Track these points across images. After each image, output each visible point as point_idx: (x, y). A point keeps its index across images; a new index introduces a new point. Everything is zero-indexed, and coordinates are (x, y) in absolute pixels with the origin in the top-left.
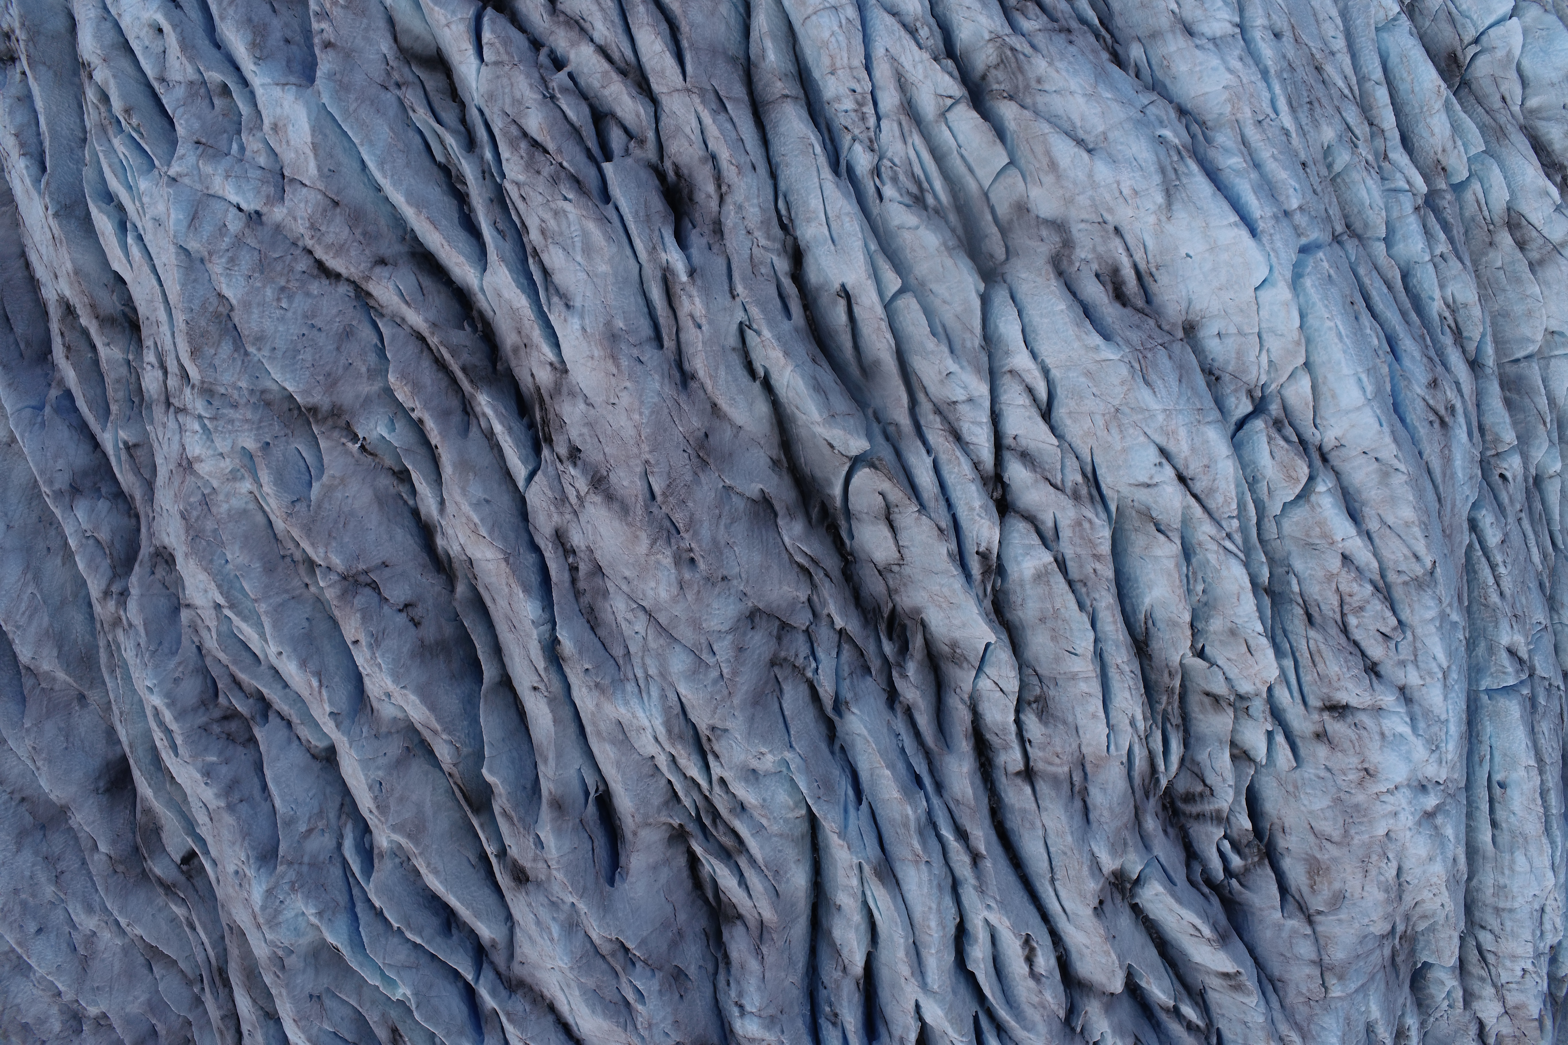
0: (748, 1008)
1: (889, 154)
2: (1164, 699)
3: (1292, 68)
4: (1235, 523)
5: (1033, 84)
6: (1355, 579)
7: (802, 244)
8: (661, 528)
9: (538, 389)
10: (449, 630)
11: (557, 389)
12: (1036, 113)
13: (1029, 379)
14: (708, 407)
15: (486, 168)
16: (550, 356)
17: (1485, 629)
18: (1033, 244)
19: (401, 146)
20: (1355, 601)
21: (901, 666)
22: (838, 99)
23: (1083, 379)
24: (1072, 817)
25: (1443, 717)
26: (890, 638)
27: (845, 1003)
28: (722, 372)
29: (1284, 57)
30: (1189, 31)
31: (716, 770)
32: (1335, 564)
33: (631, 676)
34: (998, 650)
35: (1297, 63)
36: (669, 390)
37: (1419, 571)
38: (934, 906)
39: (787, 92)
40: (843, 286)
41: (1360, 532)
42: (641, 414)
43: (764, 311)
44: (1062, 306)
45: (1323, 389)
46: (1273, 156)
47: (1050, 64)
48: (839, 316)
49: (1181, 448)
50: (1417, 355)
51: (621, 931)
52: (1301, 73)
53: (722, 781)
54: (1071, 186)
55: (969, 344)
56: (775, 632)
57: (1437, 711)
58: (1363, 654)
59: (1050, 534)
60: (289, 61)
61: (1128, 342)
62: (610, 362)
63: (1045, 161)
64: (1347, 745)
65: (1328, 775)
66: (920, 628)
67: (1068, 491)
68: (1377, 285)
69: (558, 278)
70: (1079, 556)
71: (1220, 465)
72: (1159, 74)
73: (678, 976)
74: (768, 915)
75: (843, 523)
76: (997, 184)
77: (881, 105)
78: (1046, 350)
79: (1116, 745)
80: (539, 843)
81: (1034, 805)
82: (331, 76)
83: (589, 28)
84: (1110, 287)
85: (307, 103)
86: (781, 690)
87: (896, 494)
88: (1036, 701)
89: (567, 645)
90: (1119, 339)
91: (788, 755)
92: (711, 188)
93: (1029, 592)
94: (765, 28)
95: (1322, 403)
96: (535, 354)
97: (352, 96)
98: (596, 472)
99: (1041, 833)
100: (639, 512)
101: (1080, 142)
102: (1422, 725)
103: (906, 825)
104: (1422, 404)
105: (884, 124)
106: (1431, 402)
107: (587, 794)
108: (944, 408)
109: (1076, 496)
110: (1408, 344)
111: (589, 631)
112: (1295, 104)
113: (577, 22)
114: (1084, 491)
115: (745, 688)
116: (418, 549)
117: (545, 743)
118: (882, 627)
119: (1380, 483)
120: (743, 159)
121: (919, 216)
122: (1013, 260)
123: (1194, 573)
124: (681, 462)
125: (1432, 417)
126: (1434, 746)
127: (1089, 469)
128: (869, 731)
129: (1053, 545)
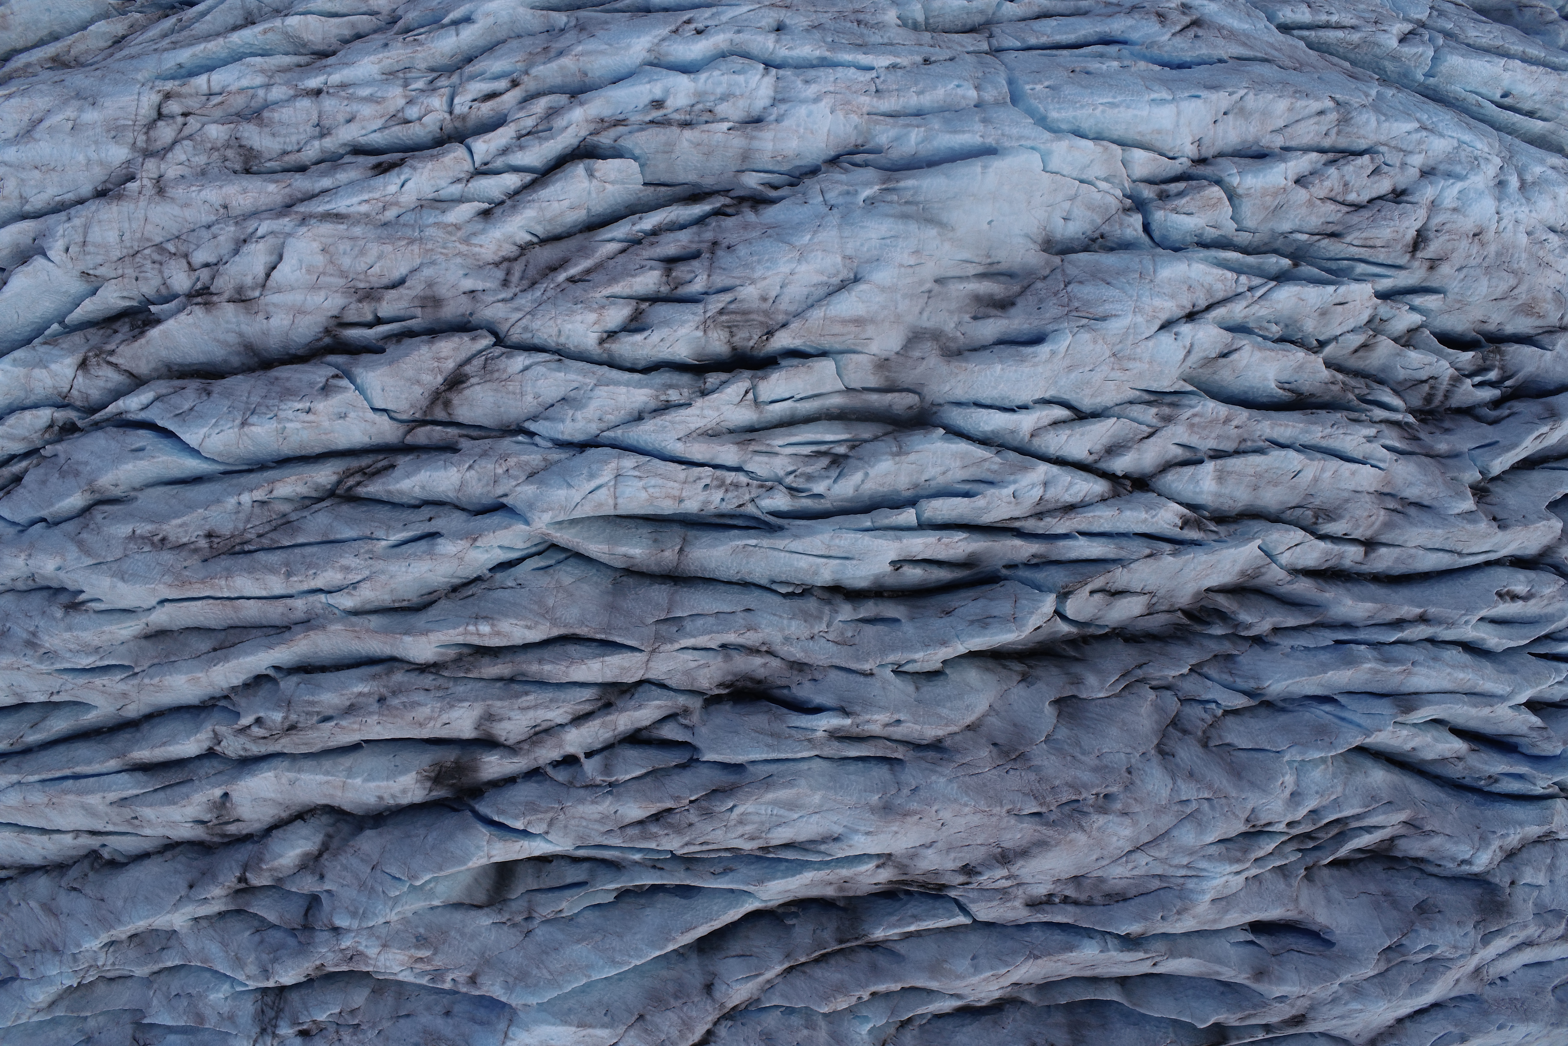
0: (1467, 857)
1: (781, 473)
2: (1351, 396)
3: (818, 27)
4: (1243, 279)
5: (765, 306)
6: (1322, 181)
7: (831, 584)
8: (1070, 816)
9: (891, 882)
10: (1059, 1018)
11: (902, 867)
12: (797, 315)
13: (1046, 421)
14: (970, 734)
15: (650, 863)
16: (871, 865)
17: (1375, 56)
18: (921, 368)
19: (598, 937)
20: (1338, 188)
21: (1238, 625)
22: (707, 502)
23: (1073, 376)
24: (1422, 522)
25: (1456, 144)
26: (1208, 624)
27: (1486, 768)
28: (944, 712)
29: (807, 30)
30: (756, 121)
31: (1281, 827)
32: (1302, 194)
33: (1181, 881)
34: (1267, 539)
35: (815, 19)
36: (948, 770)
37: (1333, 116)
38: (1449, 670)
39: (677, 548)
40: (892, 563)
41: (1284, 160)
42: (966, 805)
43: (893, 649)
44: (999, 367)
45: (1147, 139)
46: (919, 93)
47: (753, 282)
48: (914, 575)
49: (1169, 307)
50: (1130, 22)
51: (1374, 949)
52: (824, 18)
53: (1289, 825)
54: (886, 312)
55: (995, 467)
56: (1179, 734)
57: (1450, 149)
58: (1380, 198)
59: (1188, 455)
60: (473, 1020)
61: (1055, 320)
62: (909, 819)
63: (852, 328)
64: (1450, 246)
65: (1465, 271)
66: (1211, 595)
67: (1160, 424)
68: (1049, 31)
69: (802, 838)
70: (1218, 436)
71: (1193, 275)
72: (785, 168)
73: (1423, 909)
74: (1403, 816)
75: (1092, 631)
76: (846, 378)
77: (729, 463)
78: (1025, 396)
79: (1380, 460)
80: (1282, 999)
81: (1398, 550)
82: (508, 987)
83: (549, 724)
84: (993, 312)
85: (536, 1022)
86: (1229, 745)
87: (1098, 582)
88: (1317, 517)
89: (1135, 928)
90: (1050, 327)
91: (1287, 758)
92: (757, 661)
93: (1227, 491)
94: (605, 548)
95: (1158, 145)
96: (861, 878)
97: (535, 972)
98: (995, 858)
99: (1421, 552)
100: (1051, 833)
101: (843, 286)
102: (1458, 169)
103: (1376, 672)
104: (1178, 39)
105: (748, 467)
106: (1178, 28)
107: (1252, 943)
108: (1039, 509)
109: (1168, 420)
110: (1117, 26)
111: (1126, 904)
112: (859, 42)
113: (536, 734)
114: (1166, 410)
115: (1225, 782)
116: (976, 1024)
117: (1203, 969)
118: (1198, 628)
119: (1246, 119)
120: (740, 619)
121: (857, 469)
122: (925, 390)
123: (1261, 328)
124: (1016, 779)
125: (1191, 33)
126: (1475, 163)
127: (1147, 397)
128: (1289, 678)
129: (1200, 455)
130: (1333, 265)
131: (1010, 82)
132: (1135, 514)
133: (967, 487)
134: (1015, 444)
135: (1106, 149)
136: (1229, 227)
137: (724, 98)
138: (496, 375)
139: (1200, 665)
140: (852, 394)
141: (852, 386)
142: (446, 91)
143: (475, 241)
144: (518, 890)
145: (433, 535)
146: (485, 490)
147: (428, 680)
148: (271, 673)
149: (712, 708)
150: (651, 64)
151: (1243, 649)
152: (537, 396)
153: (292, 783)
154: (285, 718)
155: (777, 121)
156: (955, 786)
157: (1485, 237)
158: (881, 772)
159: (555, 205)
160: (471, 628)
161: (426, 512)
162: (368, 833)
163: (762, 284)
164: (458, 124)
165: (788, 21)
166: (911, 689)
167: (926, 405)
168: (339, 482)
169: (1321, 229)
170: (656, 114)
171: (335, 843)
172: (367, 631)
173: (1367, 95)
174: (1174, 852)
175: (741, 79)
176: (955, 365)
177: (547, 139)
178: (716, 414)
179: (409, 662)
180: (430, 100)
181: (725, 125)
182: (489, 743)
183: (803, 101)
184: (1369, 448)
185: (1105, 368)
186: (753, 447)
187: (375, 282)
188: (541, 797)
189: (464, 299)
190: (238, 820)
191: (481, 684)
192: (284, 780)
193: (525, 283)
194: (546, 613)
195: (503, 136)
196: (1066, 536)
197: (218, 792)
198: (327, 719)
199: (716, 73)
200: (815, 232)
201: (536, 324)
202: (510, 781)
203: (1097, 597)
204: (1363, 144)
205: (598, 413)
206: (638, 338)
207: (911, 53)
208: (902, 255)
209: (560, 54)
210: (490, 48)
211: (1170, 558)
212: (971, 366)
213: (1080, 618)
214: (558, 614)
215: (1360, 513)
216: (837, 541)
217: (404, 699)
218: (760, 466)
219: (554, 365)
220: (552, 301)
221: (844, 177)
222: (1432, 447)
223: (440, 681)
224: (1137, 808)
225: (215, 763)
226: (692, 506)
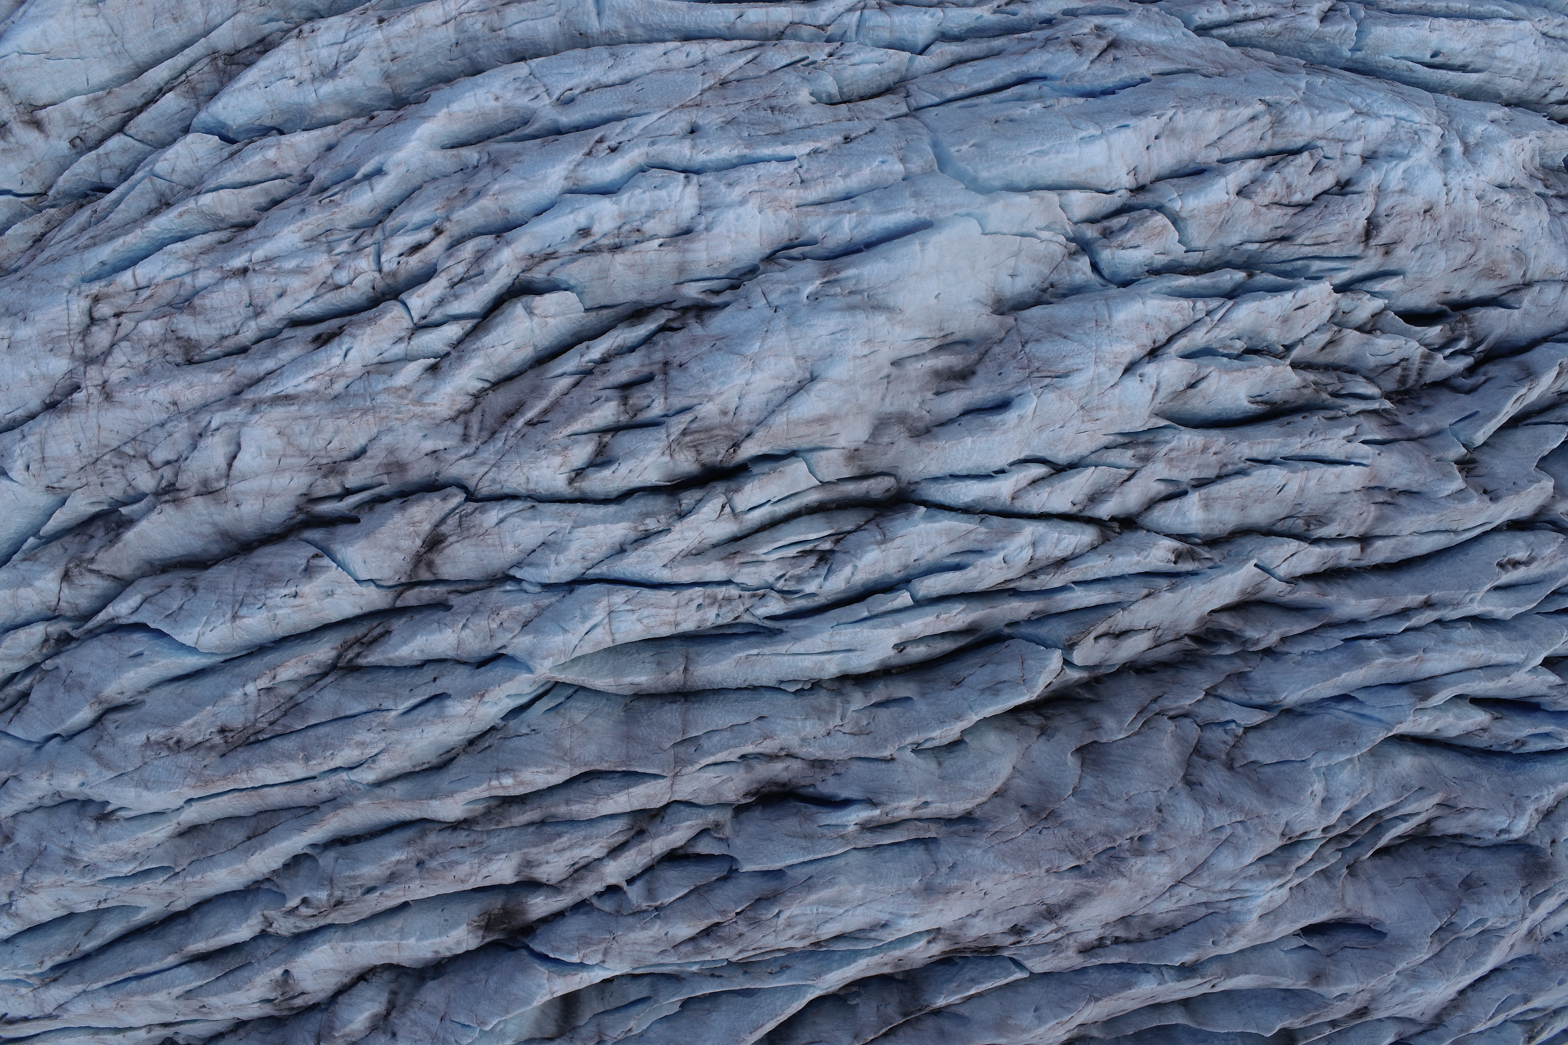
130: (1288, 267)
131: (935, 145)
132: (1127, 559)
133: (956, 560)
134: (997, 508)
135: (1042, 199)
136: (1178, 251)
137: (649, 215)
138: (473, 531)
139: (1214, 688)
140: (828, 487)
141: (827, 479)
142: (371, 250)
143: (428, 400)
144: (585, 1017)
145: (439, 697)
146: (483, 645)
147: (461, 837)
148: (309, 851)
149: (743, 816)
150: (571, 192)
151: (1253, 664)
152: (517, 545)
153: (348, 951)
154: (330, 895)
155: (707, 229)
156: (991, 855)
157: (1435, 212)
158: (918, 854)
159: (501, 349)
160: (494, 783)
161: (429, 672)
162: (431, 984)
163: (719, 400)
164: (389, 281)
165: (700, 122)
166: (933, 766)
167: (903, 485)
168: (339, 657)
169: (1271, 235)
170: (584, 243)
171: (401, 1000)
172: (394, 800)
173: (1297, 89)
174: (1215, 879)
175: (663, 193)
176: (926, 446)
177: (480, 284)
178: (696, 534)
179: (440, 822)
180: (357, 262)
181: (656, 242)
182: (532, 885)
183: (730, 206)
184: (1350, 448)
185: (1076, 423)
186: (739, 559)
187: (337, 456)
188: (591, 929)
189: (427, 461)
190: (303, 993)
191: (514, 832)
192: (340, 950)
193: (485, 434)
194: (565, 756)
195: (436, 287)
196: (1063, 589)
197: (278, 971)
198: (370, 890)
199: (638, 192)
200: (764, 339)
201: (503, 476)
202: (559, 915)
203: (1103, 642)
204: (1300, 142)
205: (581, 553)
206: (607, 473)
207: (830, 133)
208: (855, 347)
209: (478, 194)
210: (407, 197)
211: (1169, 595)
212: (941, 443)
213: (1090, 663)
214: (576, 754)
215: (1352, 513)
216: (837, 638)
217: (442, 860)
218: (749, 576)
219: (528, 514)
220: (515, 449)
221: (783, 276)
222: (1412, 431)
223: (474, 836)
224: (1172, 845)
225: (271, 943)
226: (689, 625)
